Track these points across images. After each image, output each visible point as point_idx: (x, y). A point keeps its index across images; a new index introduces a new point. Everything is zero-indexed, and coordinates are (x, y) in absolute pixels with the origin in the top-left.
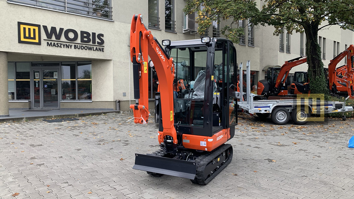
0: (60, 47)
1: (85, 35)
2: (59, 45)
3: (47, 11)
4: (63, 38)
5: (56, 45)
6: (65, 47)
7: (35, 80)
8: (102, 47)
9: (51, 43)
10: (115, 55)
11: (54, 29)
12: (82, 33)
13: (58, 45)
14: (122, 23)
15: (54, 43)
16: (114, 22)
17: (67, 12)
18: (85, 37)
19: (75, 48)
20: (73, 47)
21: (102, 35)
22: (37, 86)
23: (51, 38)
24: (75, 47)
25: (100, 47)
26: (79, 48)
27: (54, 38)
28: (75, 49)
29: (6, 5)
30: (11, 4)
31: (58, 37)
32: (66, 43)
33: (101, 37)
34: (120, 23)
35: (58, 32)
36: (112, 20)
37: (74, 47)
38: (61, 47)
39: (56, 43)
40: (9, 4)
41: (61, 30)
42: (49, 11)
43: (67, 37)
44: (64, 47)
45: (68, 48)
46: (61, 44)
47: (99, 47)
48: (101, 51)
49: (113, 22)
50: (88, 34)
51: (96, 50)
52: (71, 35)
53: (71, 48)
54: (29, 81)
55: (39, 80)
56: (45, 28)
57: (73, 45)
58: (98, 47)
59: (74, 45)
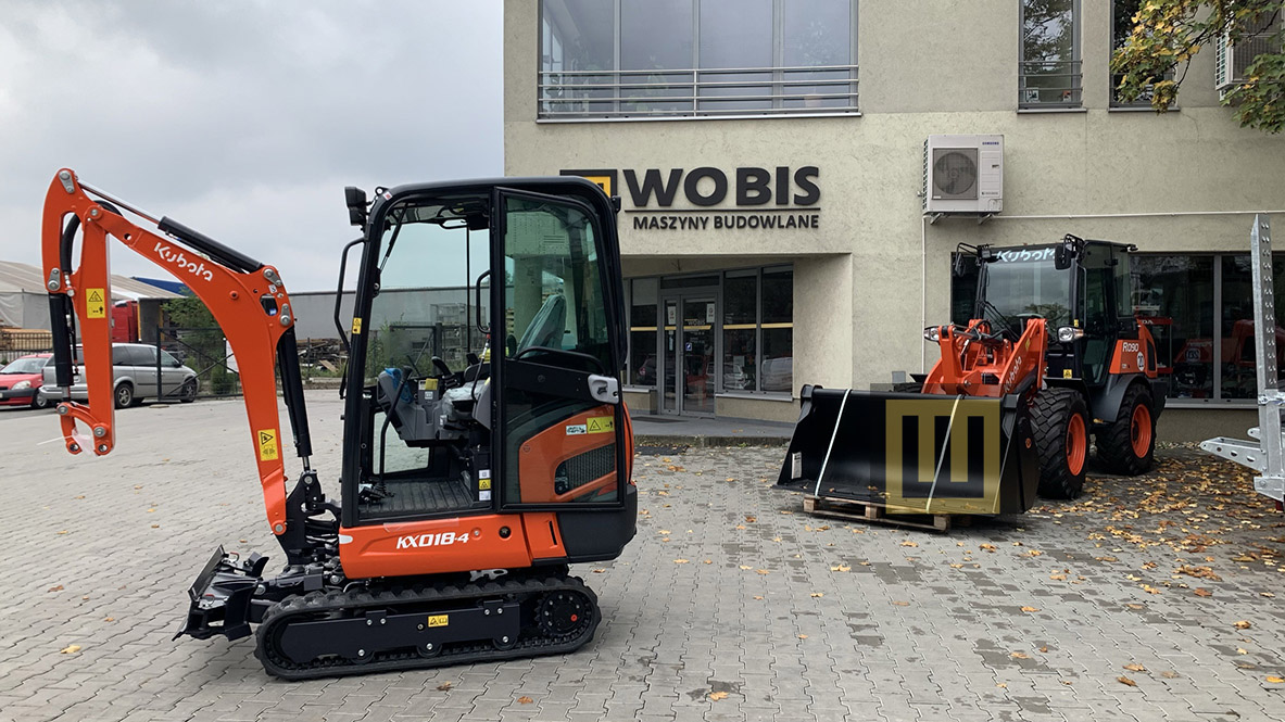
0: (673, 227)
1: (752, 180)
2: (669, 222)
3: (637, 125)
4: (681, 201)
5: (660, 224)
6: (687, 225)
7: (667, 328)
8: (811, 214)
9: (645, 219)
10: (863, 235)
11: (653, 175)
12: (742, 173)
13: (666, 224)
14: (893, 115)
15: (654, 219)
16: (862, 119)
17: (698, 114)
18: (752, 187)
19: (716, 227)
20: (711, 224)
21: (814, 171)
22: (671, 348)
23: (645, 205)
24: (718, 224)
25: (804, 215)
26: (730, 224)
27: (653, 203)
28: (718, 230)
29: (535, 129)
30: (545, 126)
31: (666, 199)
32: (688, 215)
33: (811, 179)
34: (888, 116)
35: (665, 184)
36: (857, 111)
37: (716, 223)
38: (675, 228)
39: (659, 217)
40: (541, 126)
41: (676, 174)
42: (644, 125)
43: (692, 194)
44: (683, 228)
45: (696, 227)
46: (674, 219)
47: (801, 213)
48: (806, 226)
49: (860, 116)
50: (762, 175)
51: (789, 224)
52: (706, 187)
53: (704, 228)
54: (655, 332)
55: (675, 328)
56: (630, 175)
57: (712, 216)
58: (796, 216)
59: (716, 218)
